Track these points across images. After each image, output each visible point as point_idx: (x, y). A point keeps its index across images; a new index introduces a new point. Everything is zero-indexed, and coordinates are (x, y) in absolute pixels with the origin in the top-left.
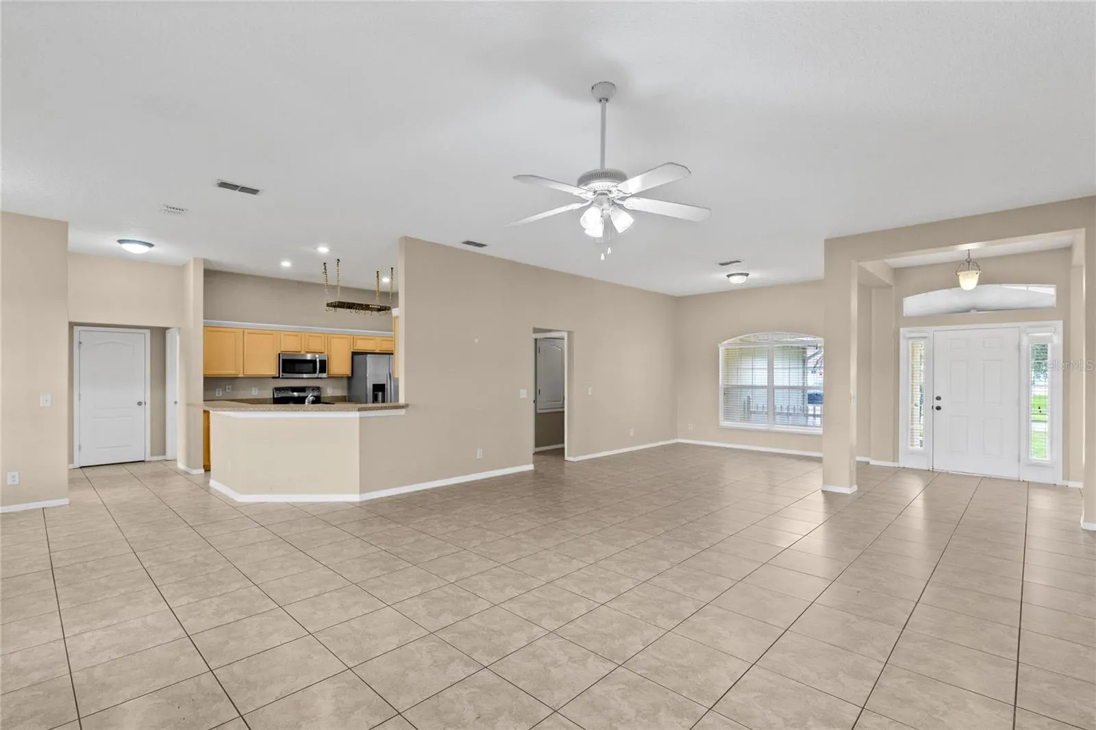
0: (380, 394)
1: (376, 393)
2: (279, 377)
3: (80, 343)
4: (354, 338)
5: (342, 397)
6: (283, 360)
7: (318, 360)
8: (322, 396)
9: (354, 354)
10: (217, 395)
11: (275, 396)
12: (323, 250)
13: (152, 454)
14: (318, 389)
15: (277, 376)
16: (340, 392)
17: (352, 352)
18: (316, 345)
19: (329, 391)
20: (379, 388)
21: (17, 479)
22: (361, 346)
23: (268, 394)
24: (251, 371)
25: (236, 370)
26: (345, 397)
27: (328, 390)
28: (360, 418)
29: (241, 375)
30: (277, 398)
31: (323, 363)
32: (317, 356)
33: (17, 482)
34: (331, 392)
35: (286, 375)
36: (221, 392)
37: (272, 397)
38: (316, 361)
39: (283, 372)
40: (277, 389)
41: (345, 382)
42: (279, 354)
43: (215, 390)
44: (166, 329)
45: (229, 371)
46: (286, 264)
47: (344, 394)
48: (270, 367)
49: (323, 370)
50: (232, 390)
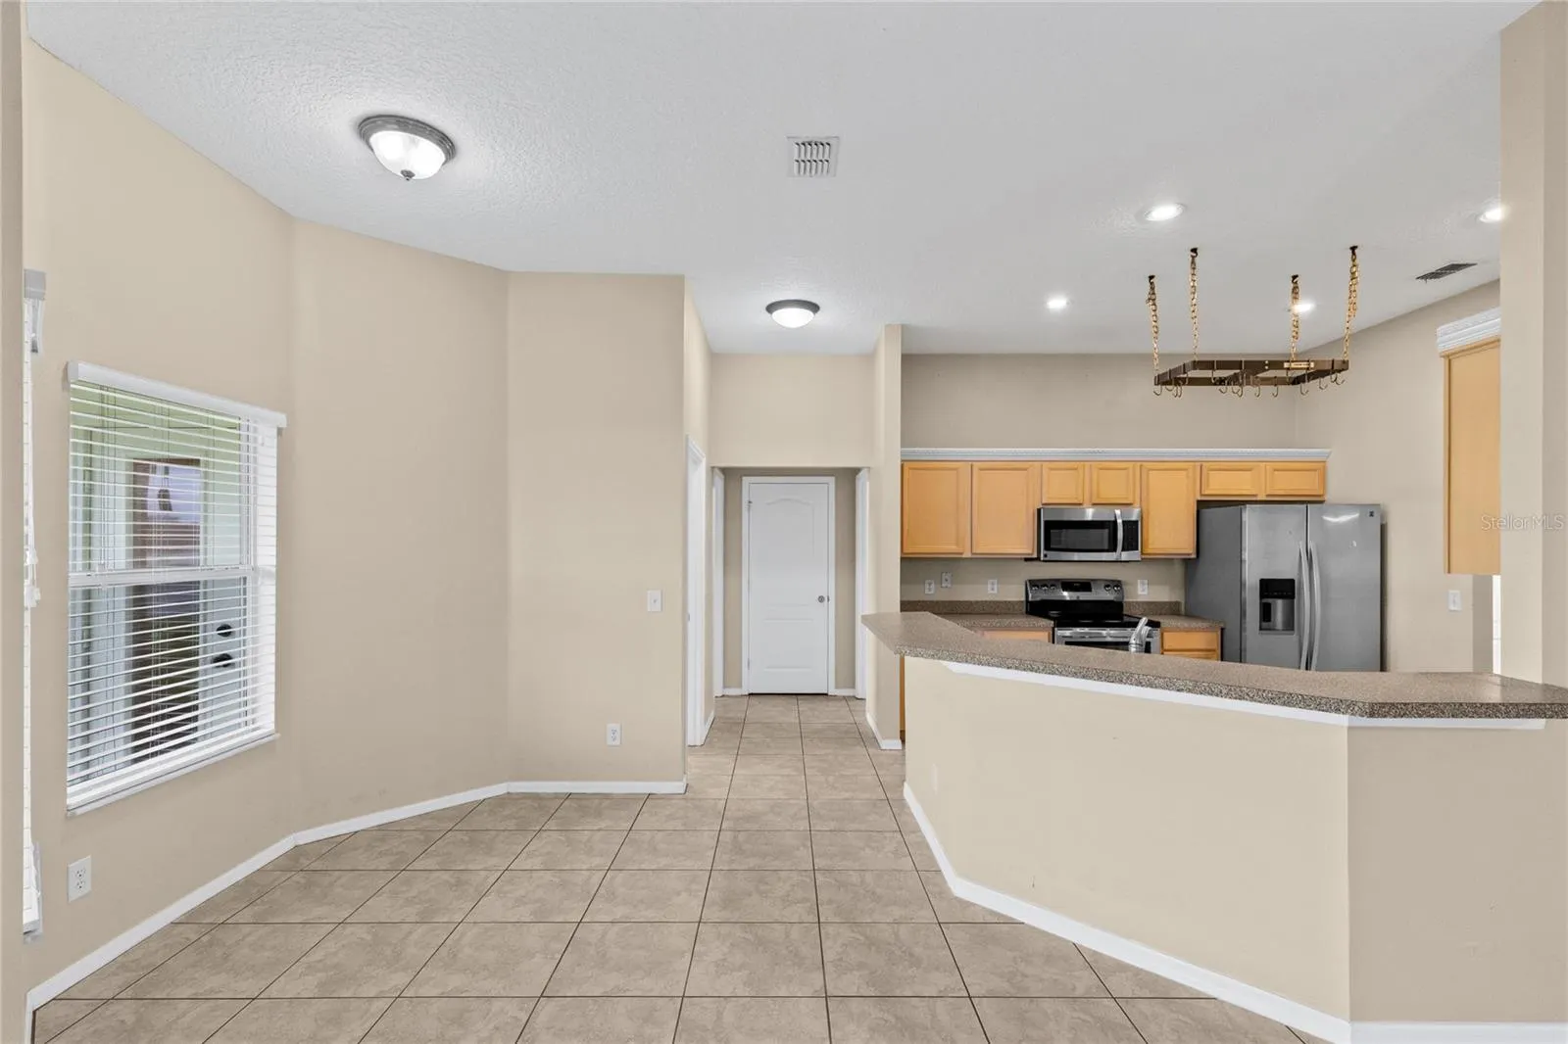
0: (1279, 606)
1: (1265, 600)
2: (1038, 559)
3: (750, 502)
4: (1202, 469)
5: (1170, 603)
6: (1046, 522)
7: (1119, 521)
8: (1126, 600)
9: (1202, 505)
10: (927, 592)
11: (1030, 599)
12: (1164, 213)
13: (837, 687)
14: (1117, 584)
15: (1035, 556)
16: (1163, 594)
17: (1199, 502)
18: (1114, 488)
19: (1142, 591)
20: (1277, 589)
21: (618, 735)
22: (1220, 485)
23: (1015, 593)
24: (985, 547)
25: (957, 544)
26: (1177, 604)
27: (1139, 587)
28: (1350, 728)
29: (969, 555)
30: (1031, 602)
31: (1132, 527)
32: (1118, 512)
33: (617, 742)
34: (1146, 593)
35: (1052, 555)
36: (933, 586)
37: (1023, 599)
38: (1115, 522)
39: (1047, 548)
40: (1034, 584)
41: (1178, 570)
42: (1039, 511)
43: (924, 583)
44: (856, 471)
45: (946, 546)
46: (1057, 303)
47: (1174, 599)
48: (1021, 539)
49: (1131, 543)
50: (952, 583)
